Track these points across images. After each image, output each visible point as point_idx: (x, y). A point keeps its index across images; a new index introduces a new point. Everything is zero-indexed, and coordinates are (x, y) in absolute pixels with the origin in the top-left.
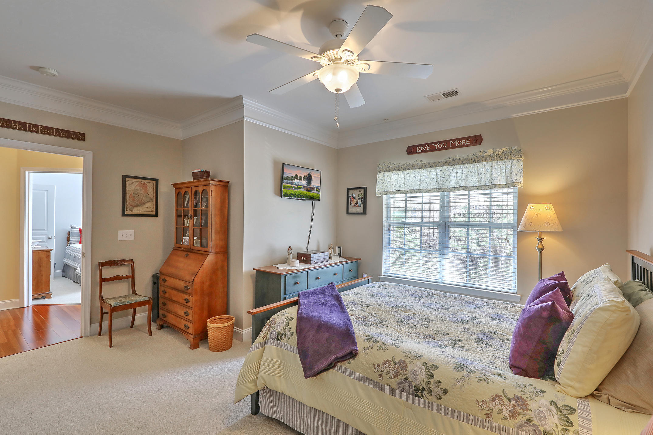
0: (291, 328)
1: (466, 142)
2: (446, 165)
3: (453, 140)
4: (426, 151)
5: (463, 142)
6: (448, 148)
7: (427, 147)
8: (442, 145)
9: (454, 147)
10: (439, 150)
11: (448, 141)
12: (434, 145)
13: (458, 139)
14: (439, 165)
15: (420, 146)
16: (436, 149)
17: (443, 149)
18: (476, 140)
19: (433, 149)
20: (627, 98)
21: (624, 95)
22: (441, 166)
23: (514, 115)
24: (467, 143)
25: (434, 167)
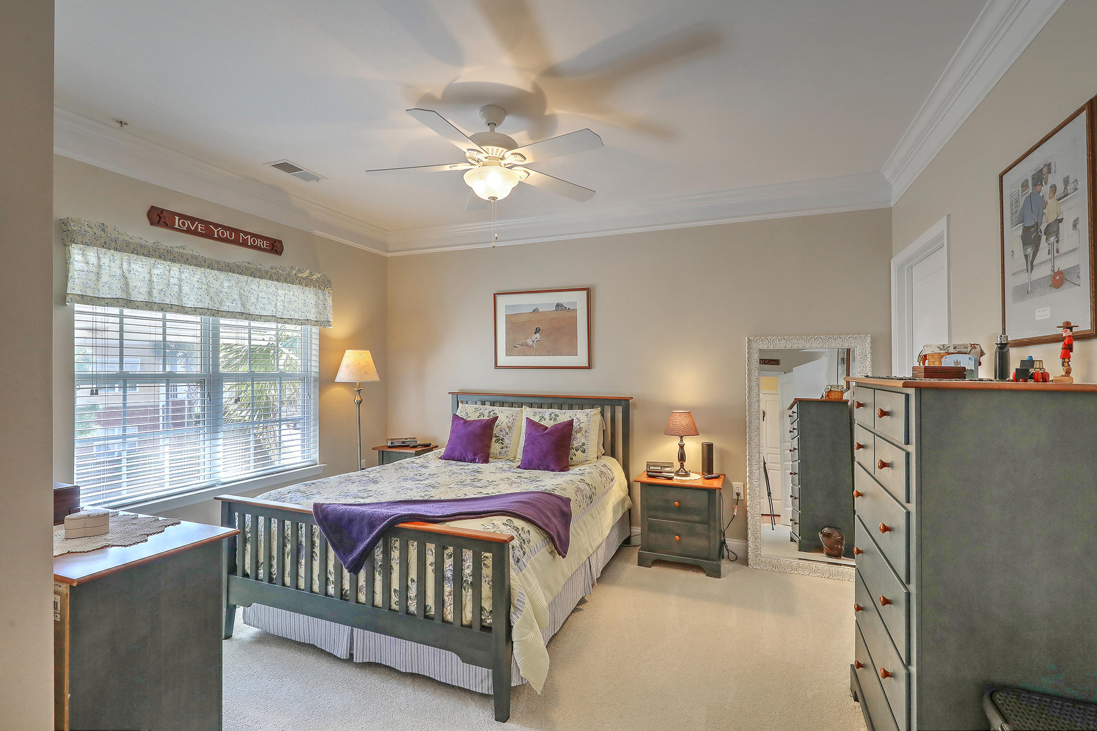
0: (523, 529)
1: (263, 244)
2: (246, 274)
3: (246, 233)
4: (195, 233)
5: (259, 242)
6: (236, 242)
7: (197, 225)
8: (227, 234)
9: (244, 244)
10: (220, 239)
11: (237, 231)
12: (212, 226)
13: (253, 235)
14: (236, 271)
15: (182, 216)
16: (216, 236)
17: (226, 240)
18: (275, 247)
19: (208, 235)
20: (387, 257)
21: (385, 254)
22: (238, 273)
23: (318, 233)
24: (265, 247)
25: (226, 271)
